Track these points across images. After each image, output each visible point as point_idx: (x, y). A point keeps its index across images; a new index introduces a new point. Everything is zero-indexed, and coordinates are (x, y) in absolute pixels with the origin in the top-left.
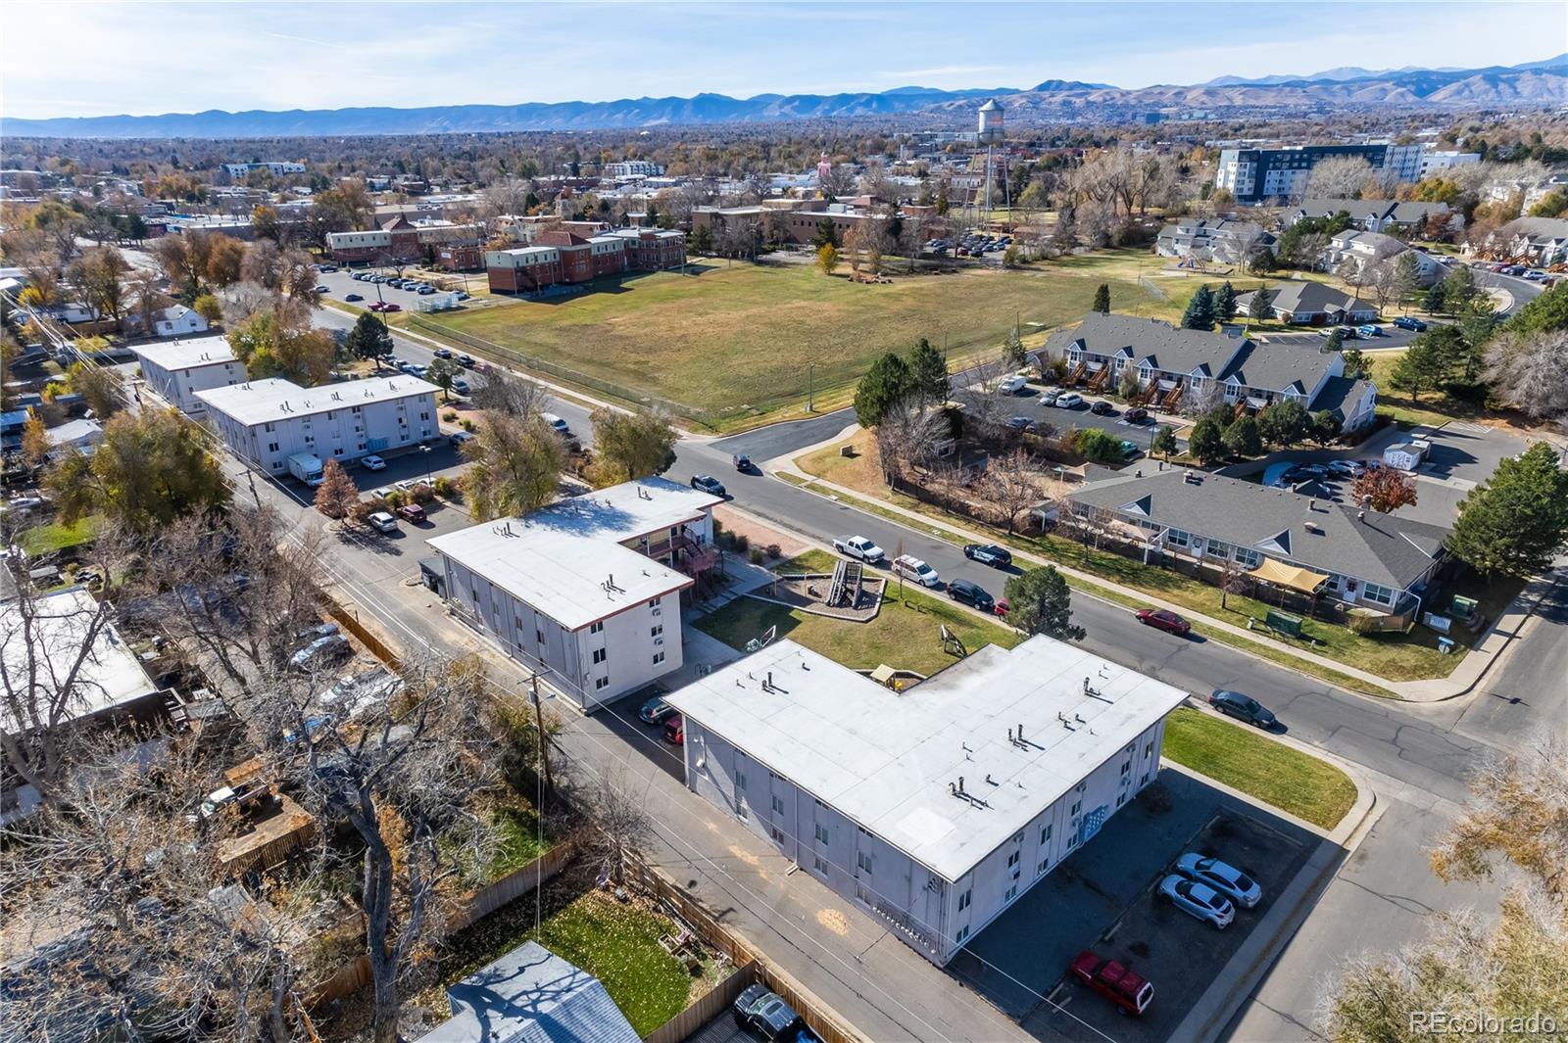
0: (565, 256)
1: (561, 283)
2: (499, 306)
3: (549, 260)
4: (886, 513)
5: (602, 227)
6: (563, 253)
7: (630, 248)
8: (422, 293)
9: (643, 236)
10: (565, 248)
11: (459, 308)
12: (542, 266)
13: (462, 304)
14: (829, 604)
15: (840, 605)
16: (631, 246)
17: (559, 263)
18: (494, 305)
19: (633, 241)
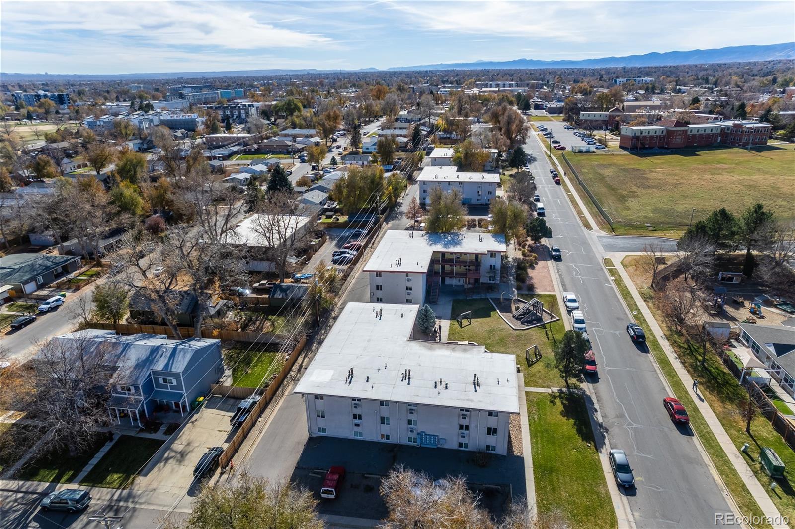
0: (670, 133)
1: (660, 147)
2: (613, 155)
3: (657, 134)
4: (626, 294)
5: (716, 119)
6: (669, 131)
7: (724, 132)
8: (589, 144)
9: (735, 125)
10: (670, 129)
11: (594, 152)
12: (652, 137)
13: (595, 150)
14: (514, 317)
15: (517, 319)
16: (726, 131)
17: (664, 136)
18: (610, 153)
19: (728, 128)
